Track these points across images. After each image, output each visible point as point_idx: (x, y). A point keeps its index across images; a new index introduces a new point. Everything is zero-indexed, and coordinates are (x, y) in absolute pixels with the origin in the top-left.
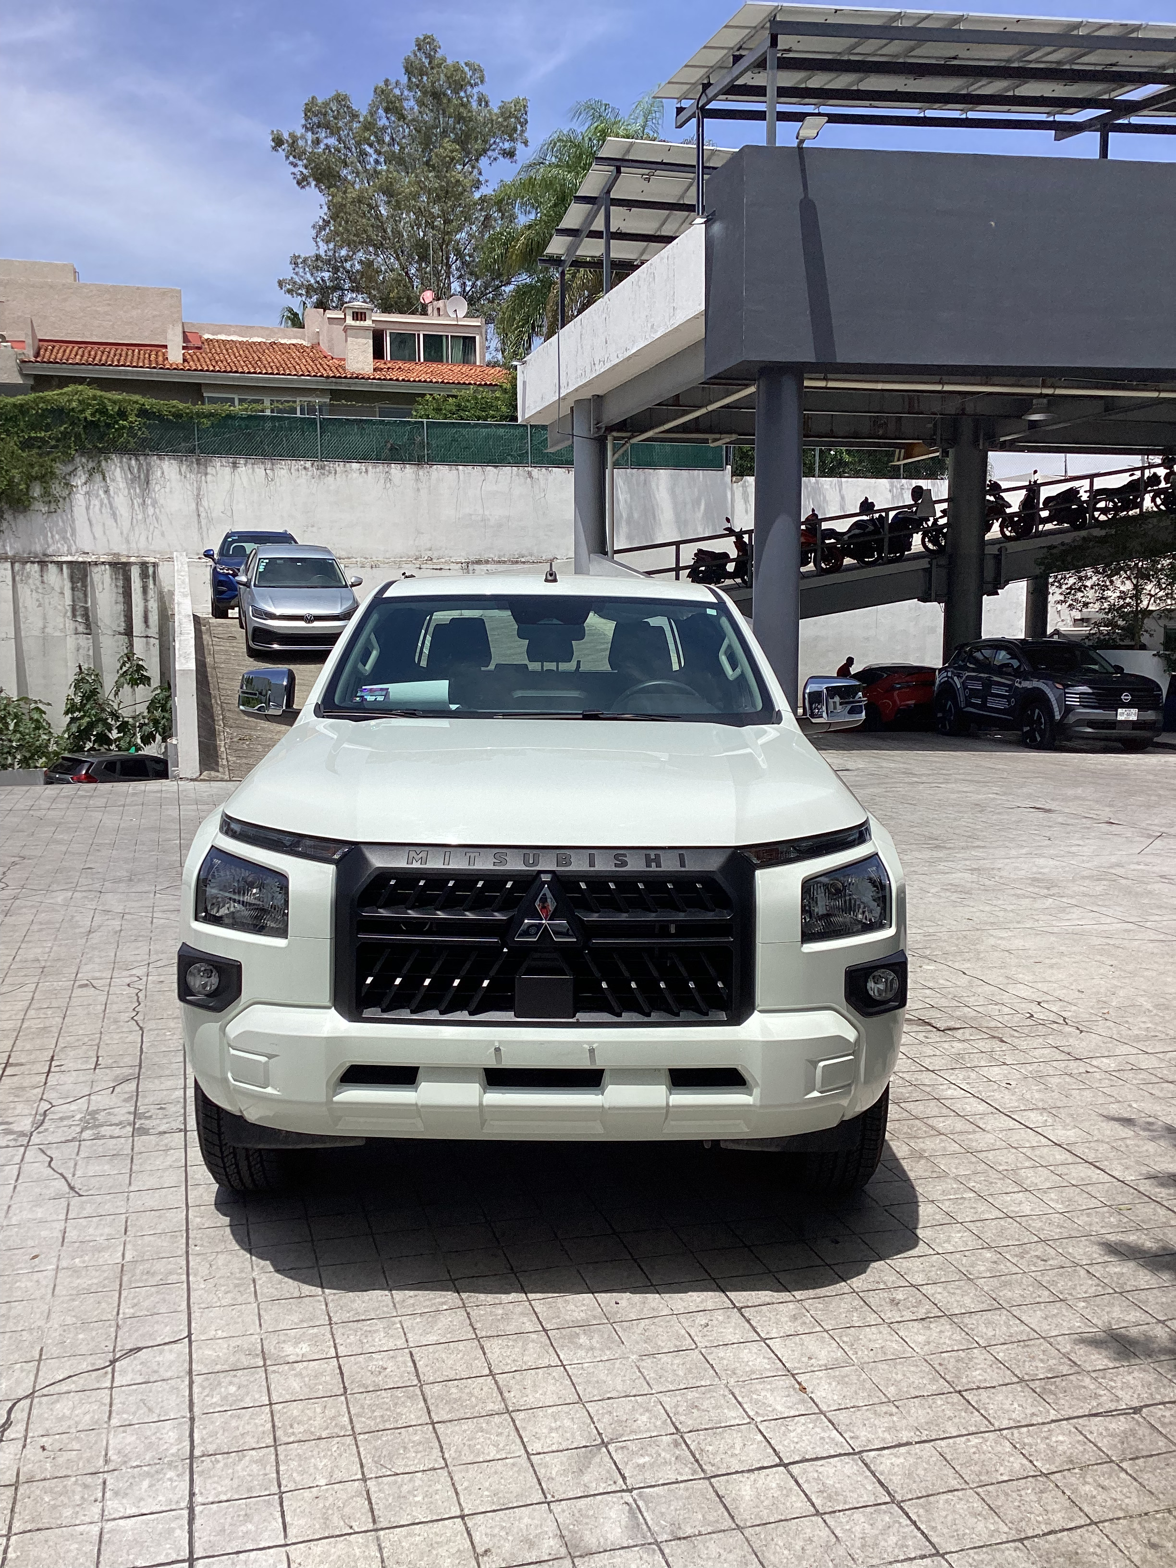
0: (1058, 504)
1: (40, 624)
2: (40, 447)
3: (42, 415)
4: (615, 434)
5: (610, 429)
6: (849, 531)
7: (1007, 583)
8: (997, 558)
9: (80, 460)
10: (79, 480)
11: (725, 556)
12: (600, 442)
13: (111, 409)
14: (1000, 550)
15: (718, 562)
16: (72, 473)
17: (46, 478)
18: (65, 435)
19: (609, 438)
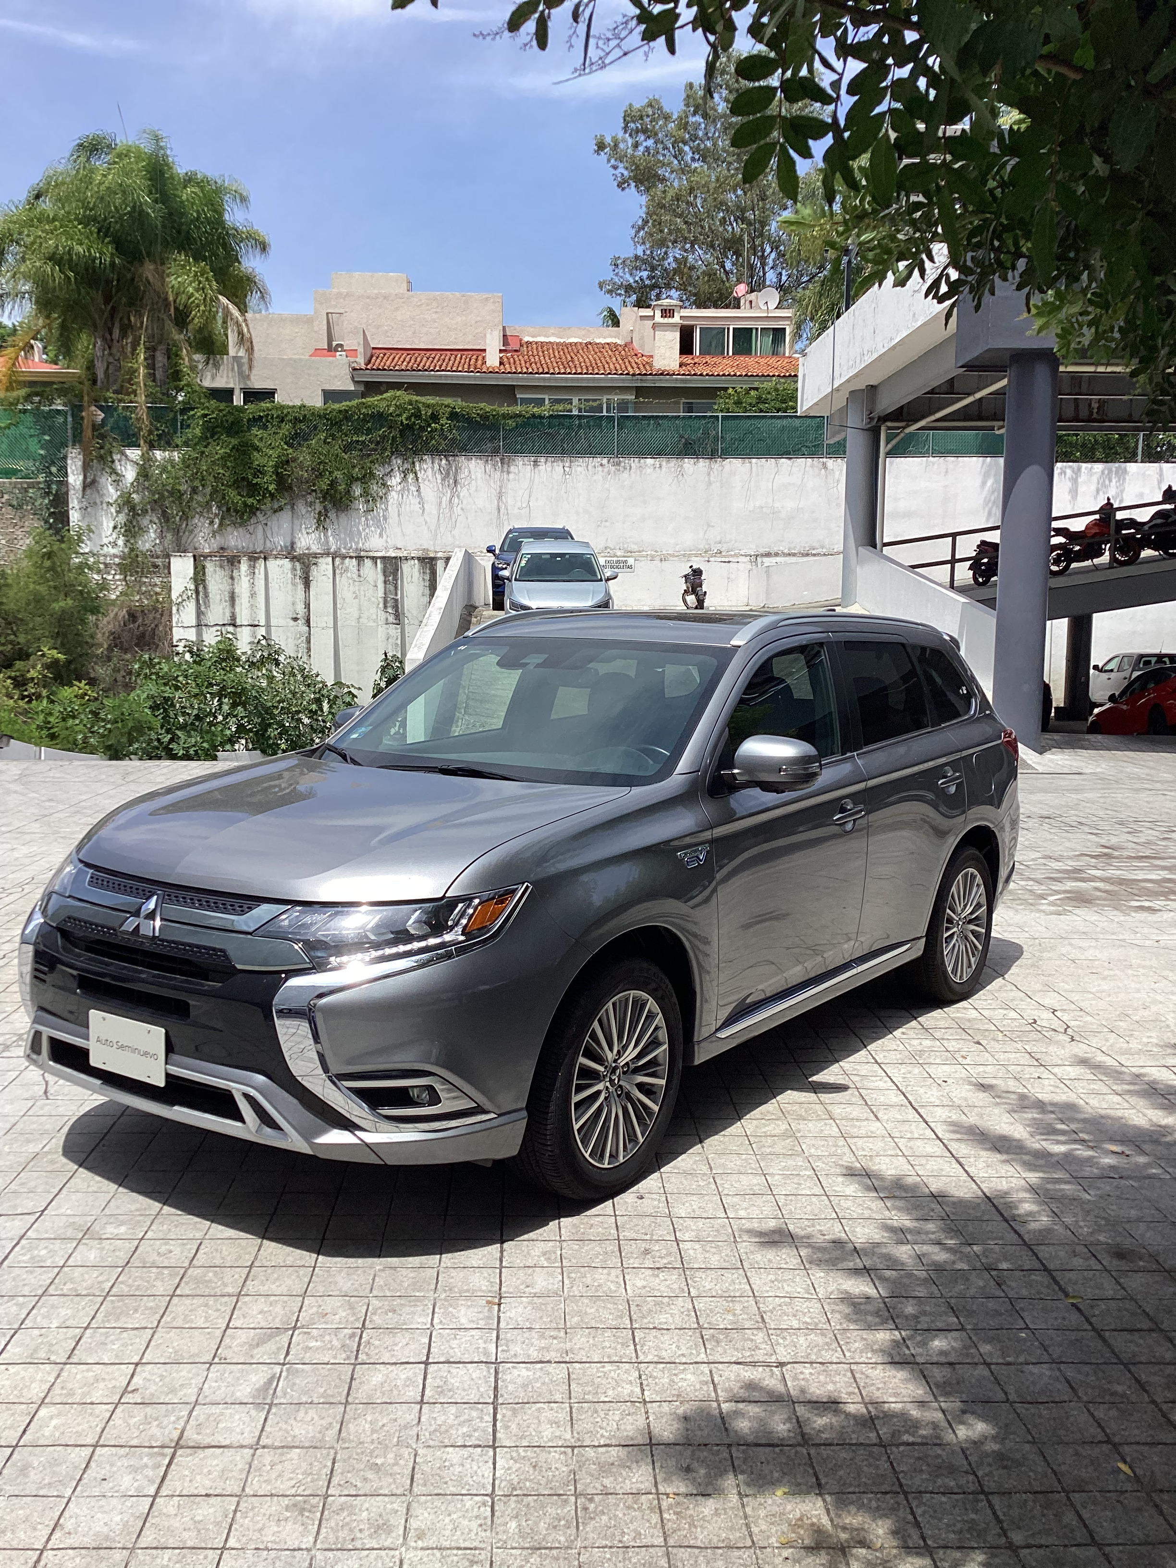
1: (356, 615)
2: (361, 450)
3: (364, 420)
4: (889, 424)
5: (884, 418)
6: (1150, 520)
9: (397, 461)
10: (395, 481)
12: (874, 433)
13: (426, 412)
16: (389, 474)
17: (366, 478)
18: (383, 437)
19: (883, 428)
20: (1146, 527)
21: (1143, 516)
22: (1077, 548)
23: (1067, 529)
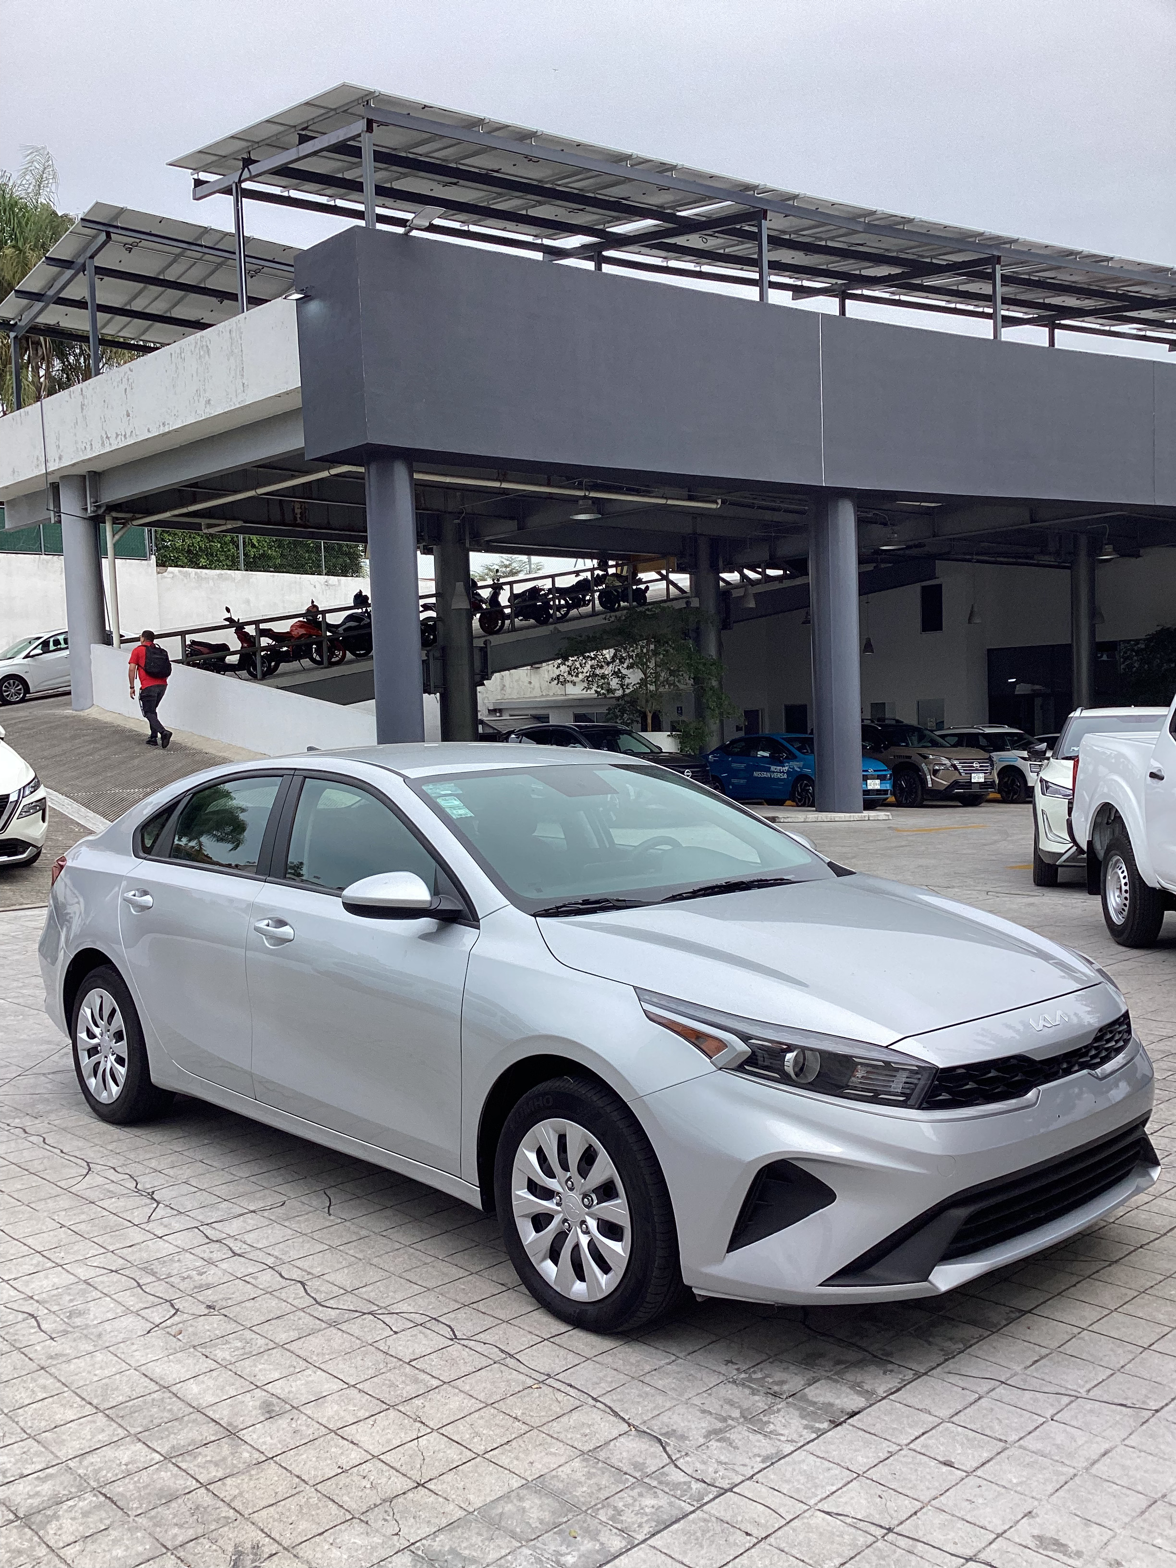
0: (525, 600)
4: (114, 514)
5: (112, 507)
6: (344, 623)
7: (493, 673)
8: (483, 650)
11: (224, 648)
12: (95, 522)
14: (485, 642)
15: (220, 654)
19: (108, 519)
20: (341, 630)
21: (334, 619)
22: (285, 649)
23: (270, 630)
